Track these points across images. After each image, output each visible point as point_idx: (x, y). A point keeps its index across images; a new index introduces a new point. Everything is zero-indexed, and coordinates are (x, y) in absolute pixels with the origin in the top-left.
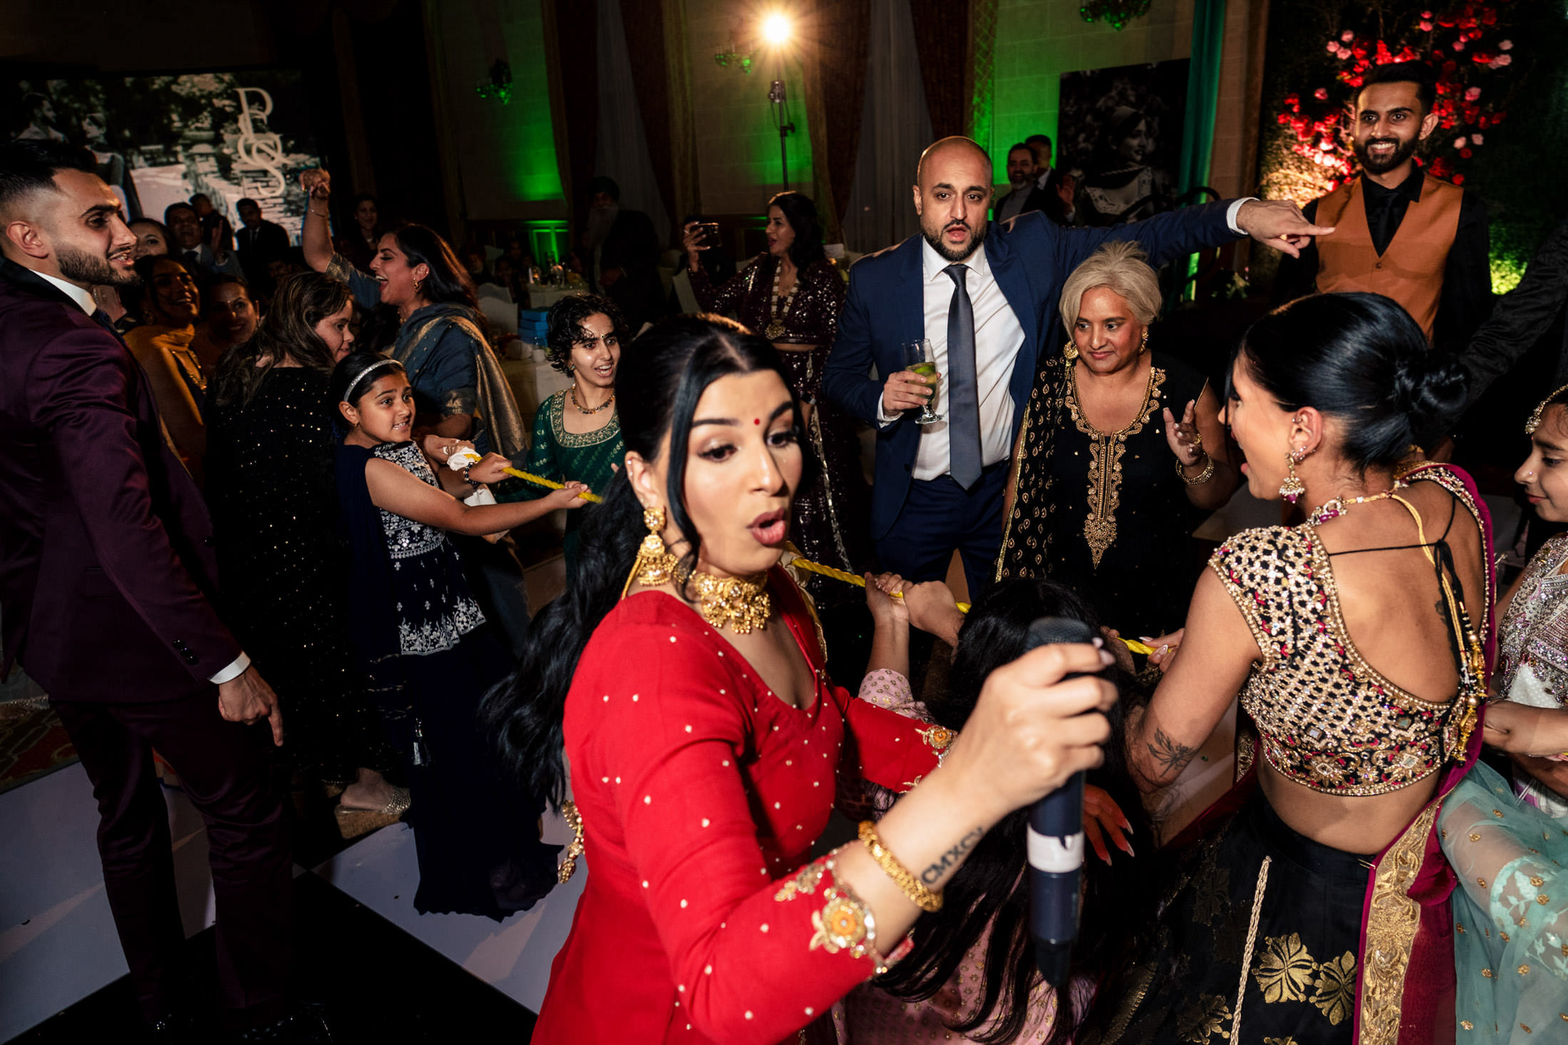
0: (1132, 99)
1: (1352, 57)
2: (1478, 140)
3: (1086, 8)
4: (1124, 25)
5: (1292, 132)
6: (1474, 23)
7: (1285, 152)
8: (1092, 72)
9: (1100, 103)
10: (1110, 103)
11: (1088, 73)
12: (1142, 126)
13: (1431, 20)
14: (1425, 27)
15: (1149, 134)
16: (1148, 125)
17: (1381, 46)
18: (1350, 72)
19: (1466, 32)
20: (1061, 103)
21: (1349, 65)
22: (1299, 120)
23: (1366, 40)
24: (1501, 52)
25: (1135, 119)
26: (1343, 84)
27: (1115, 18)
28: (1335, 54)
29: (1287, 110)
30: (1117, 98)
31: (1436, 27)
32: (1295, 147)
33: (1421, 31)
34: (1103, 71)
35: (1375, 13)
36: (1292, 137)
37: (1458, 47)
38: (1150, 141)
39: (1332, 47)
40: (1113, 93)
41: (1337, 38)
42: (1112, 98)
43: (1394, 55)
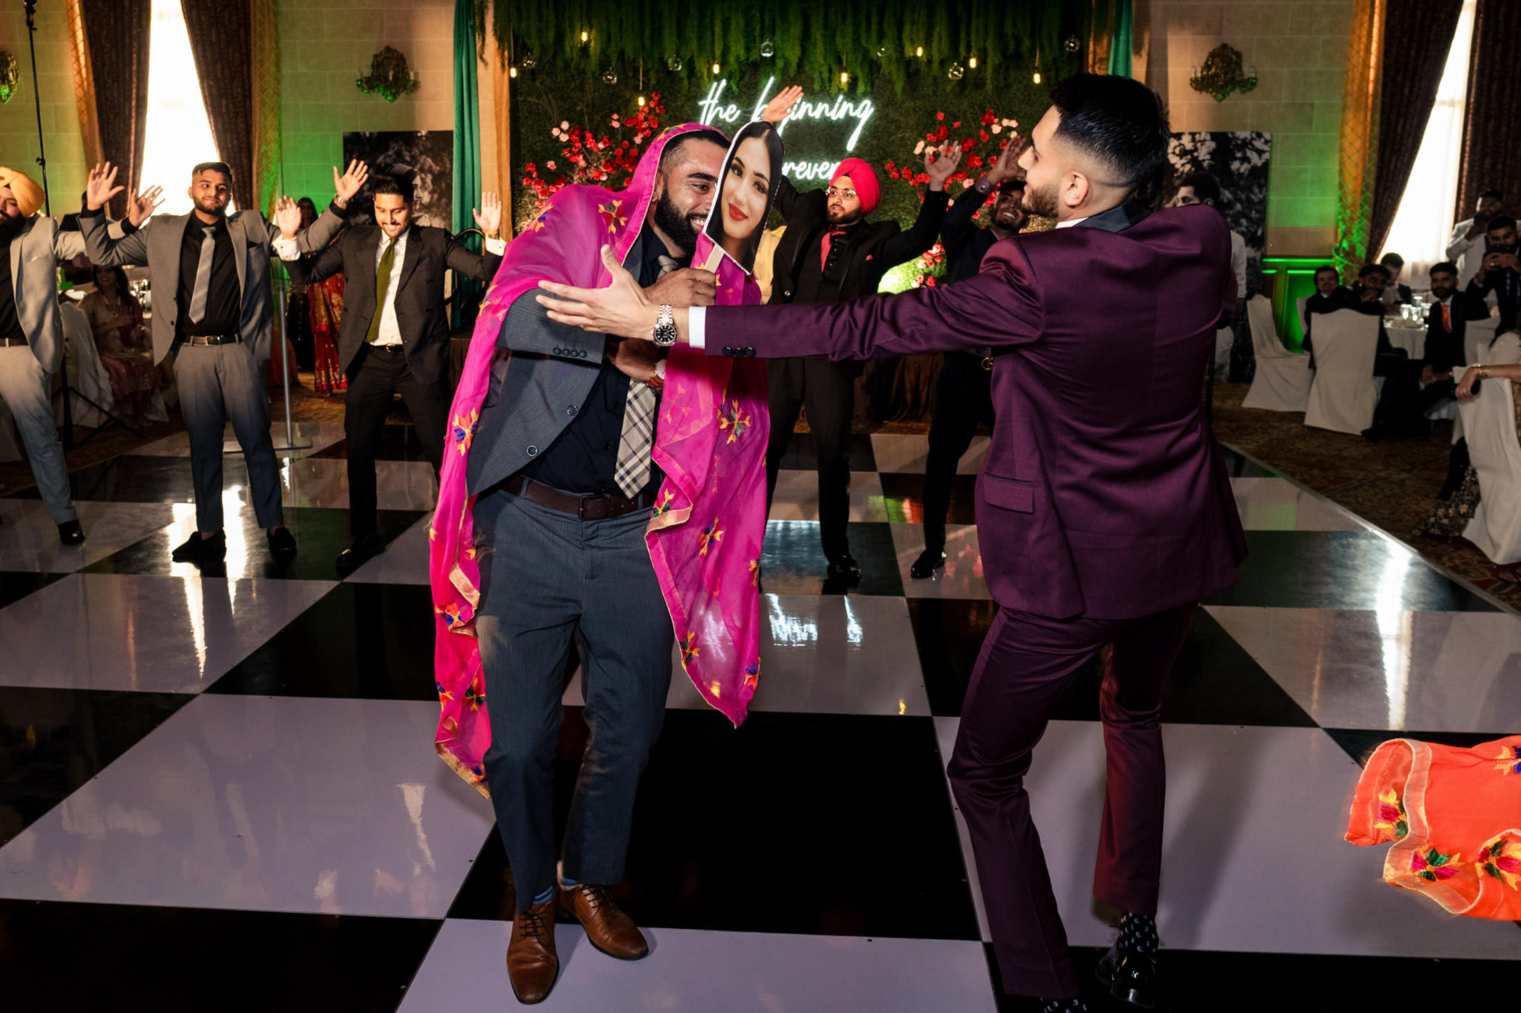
0: (408, 159)
1: (569, 140)
3: (361, 81)
4: (395, 98)
5: (532, 192)
6: (645, 125)
7: (530, 206)
8: (371, 134)
9: (381, 159)
10: (389, 161)
11: (368, 134)
12: (417, 181)
13: (618, 120)
14: (616, 124)
15: (424, 187)
16: (423, 180)
17: (589, 135)
18: (570, 151)
19: (643, 130)
20: (345, 157)
21: (569, 144)
22: (536, 183)
23: (578, 131)
25: (412, 175)
26: (566, 159)
27: (388, 93)
28: (558, 137)
29: (529, 176)
30: (394, 157)
31: (621, 125)
32: (537, 203)
33: (613, 128)
34: (380, 134)
35: (581, 110)
36: (534, 195)
37: (638, 140)
38: (426, 193)
39: (555, 132)
40: (390, 153)
41: (558, 126)
42: (390, 156)
43: (597, 142)
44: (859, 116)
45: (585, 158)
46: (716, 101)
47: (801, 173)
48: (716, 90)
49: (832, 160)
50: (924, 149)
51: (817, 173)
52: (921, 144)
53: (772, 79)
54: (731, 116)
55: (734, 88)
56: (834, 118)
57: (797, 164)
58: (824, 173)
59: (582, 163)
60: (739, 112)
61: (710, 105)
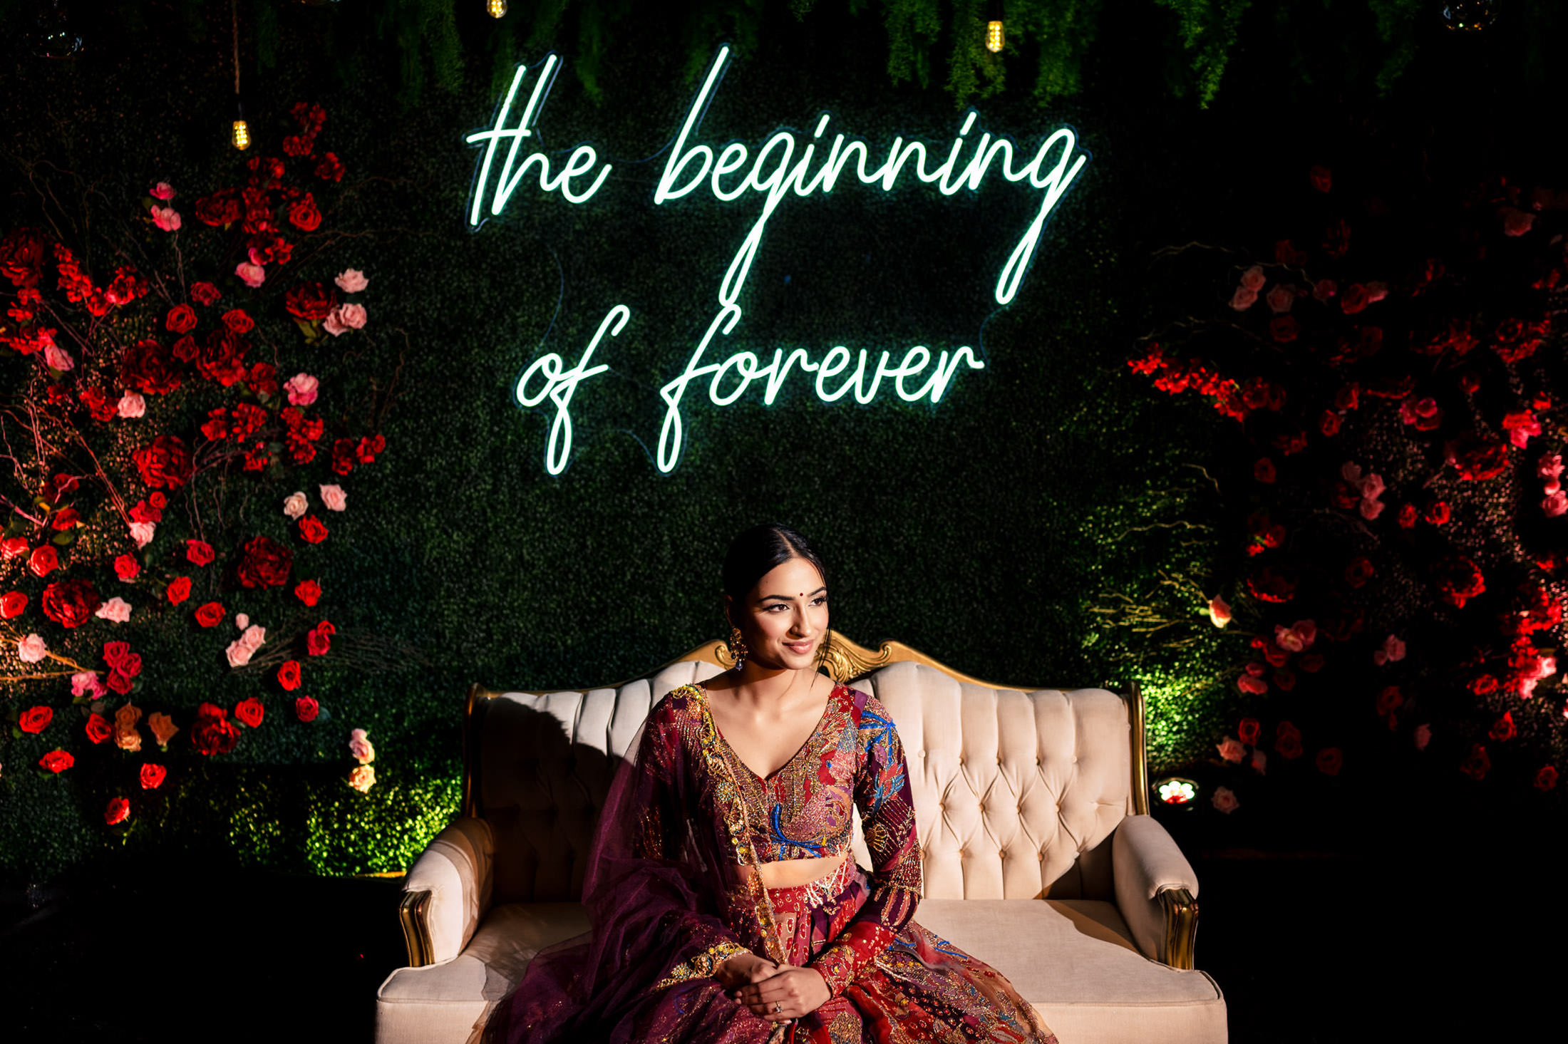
2: (335, 498)
6: (272, 221)
13: (174, 205)
14: (169, 219)
24: (343, 297)
31: (191, 223)
33: (156, 231)
37: (251, 274)
43: (102, 285)
44: (1037, 184)
45: (62, 341)
46: (522, 132)
47: (832, 384)
48: (525, 91)
49: (942, 341)
50: (1262, 294)
51: (888, 383)
52: (1254, 279)
53: (725, 51)
54: (579, 185)
55: (590, 85)
56: (946, 191)
57: (816, 356)
58: (914, 383)
59: (56, 358)
60: (608, 168)
61: (505, 143)
